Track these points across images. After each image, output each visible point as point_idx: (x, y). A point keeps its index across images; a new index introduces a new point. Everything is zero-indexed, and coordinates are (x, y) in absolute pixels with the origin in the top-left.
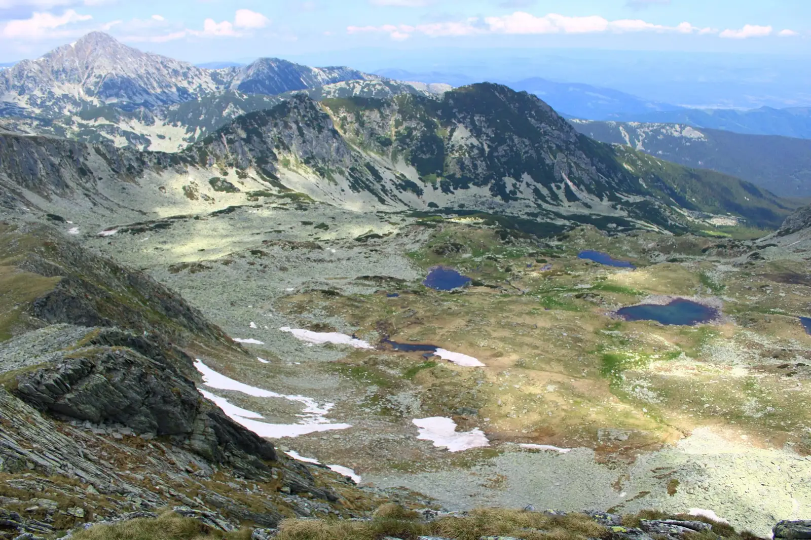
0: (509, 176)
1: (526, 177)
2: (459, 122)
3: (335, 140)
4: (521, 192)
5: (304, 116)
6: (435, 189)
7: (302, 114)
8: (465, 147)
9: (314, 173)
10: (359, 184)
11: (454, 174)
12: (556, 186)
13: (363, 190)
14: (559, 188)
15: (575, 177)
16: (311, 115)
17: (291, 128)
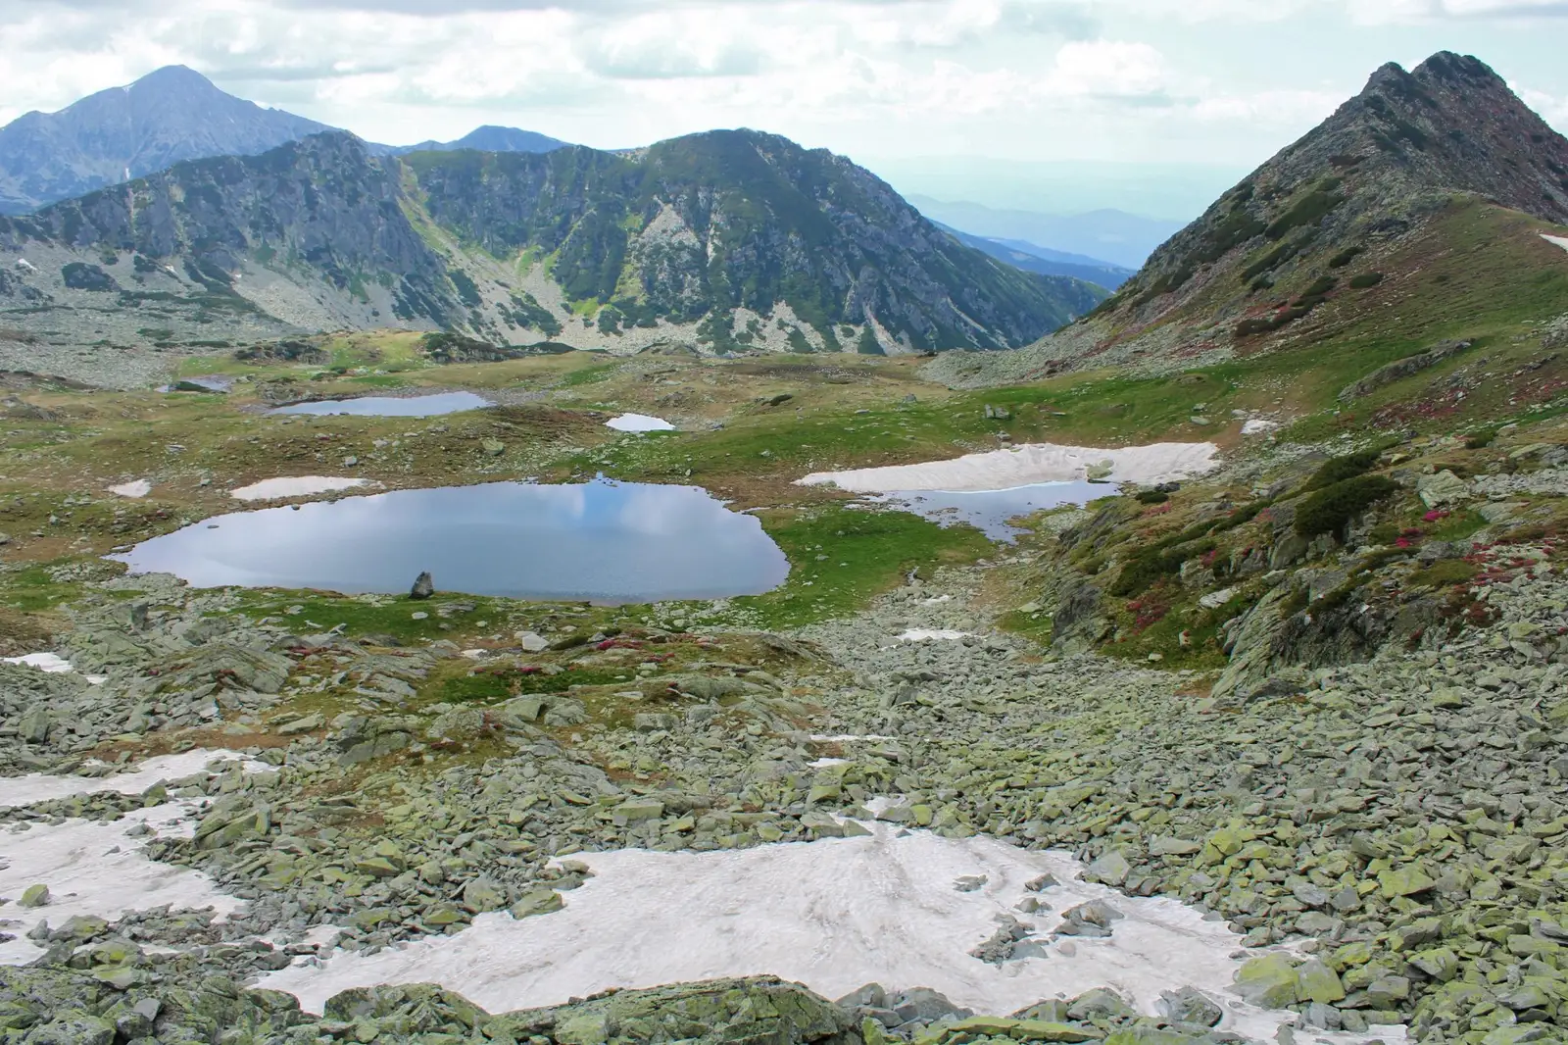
0: (747, 307)
1: (782, 311)
2: (667, 202)
3: (382, 220)
4: (764, 338)
5: (328, 172)
6: (588, 324)
7: (323, 168)
8: (667, 249)
9: (324, 278)
10: (416, 305)
11: (634, 299)
12: (843, 330)
13: (421, 315)
14: (849, 333)
15: (891, 315)
16: (344, 171)
17: (292, 191)
